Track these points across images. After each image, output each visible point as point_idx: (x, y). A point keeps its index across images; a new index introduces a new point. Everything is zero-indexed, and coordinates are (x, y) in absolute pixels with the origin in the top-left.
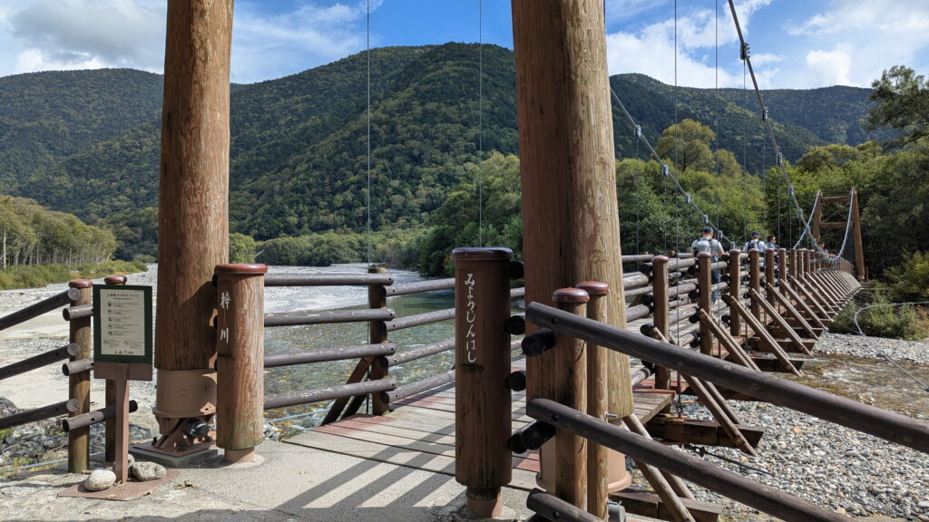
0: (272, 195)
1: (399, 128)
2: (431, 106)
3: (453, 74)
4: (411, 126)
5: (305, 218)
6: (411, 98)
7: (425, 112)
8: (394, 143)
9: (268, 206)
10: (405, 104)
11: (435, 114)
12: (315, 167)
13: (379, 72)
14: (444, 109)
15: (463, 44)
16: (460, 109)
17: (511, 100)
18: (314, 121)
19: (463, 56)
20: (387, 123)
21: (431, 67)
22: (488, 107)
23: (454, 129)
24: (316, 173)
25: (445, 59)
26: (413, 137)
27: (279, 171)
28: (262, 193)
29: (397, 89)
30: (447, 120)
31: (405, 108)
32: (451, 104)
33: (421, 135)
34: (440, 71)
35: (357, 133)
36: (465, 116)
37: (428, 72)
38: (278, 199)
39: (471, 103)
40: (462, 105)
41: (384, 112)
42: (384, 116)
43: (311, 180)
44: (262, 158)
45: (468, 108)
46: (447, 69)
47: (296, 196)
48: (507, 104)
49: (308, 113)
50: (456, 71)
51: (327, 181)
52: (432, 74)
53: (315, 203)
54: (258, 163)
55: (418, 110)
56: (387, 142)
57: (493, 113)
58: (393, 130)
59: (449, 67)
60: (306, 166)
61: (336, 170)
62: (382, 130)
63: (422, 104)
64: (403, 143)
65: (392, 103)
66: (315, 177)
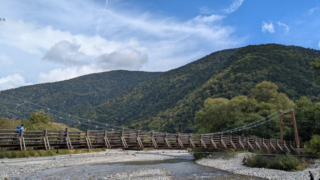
0: (169, 118)
1: (224, 86)
2: (239, 74)
3: (249, 60)
4: (229, 84)
5: (182, 128)
6: (230, 72)
7: (236, 78)
8: (221, 92)
9: (167, 123)
10: (227, 75)
11: (241, 78)
12: (186, 105)
13: (219, 61)
14: (245, 75)
15: (255, 46)
16: (253, 75)
17: (279, 68)
18: (190, 84)
19: (255, 51)
20: (218, 84)
21: (240, 57)
22: (267, 73)
23: (249, 84)
24: (187, 108)
25: (247, 53)
26: (230, 89)
27: (173, 108)
28: (166, 117)
29: (224, 68)
30: (247, 80)
31: (227, 76)
32: (248, 73)
33: (234, 88)
34: (243, 59)
35: (205, 89)
36: (255, 78)
37: (238, 59)
38: (171, 120)
39: (258, 72)
40: (254, 73)
41: (217, 79)
42: (217, 81)
43: (185, 111)
44: (167, 102)
45: (257, 74)
46: (247, 57)
47: (178, 118)
48: (276, 70)
49: (188, 81)
50: (251, 58)
51: (191, 111)
52: (239, 61)
53: (186, 121)
54: (166, 105)
55: (233, 77)
56: (218, 92)
57: (269, 75)
58: (221, 87)
59: (248, 57)
60: (183, 105)
61: (196, 106)
62: (216, 88)
63: (235, 74)
64: (225, 92)
65: (221, 75)
66: (186, 110)
